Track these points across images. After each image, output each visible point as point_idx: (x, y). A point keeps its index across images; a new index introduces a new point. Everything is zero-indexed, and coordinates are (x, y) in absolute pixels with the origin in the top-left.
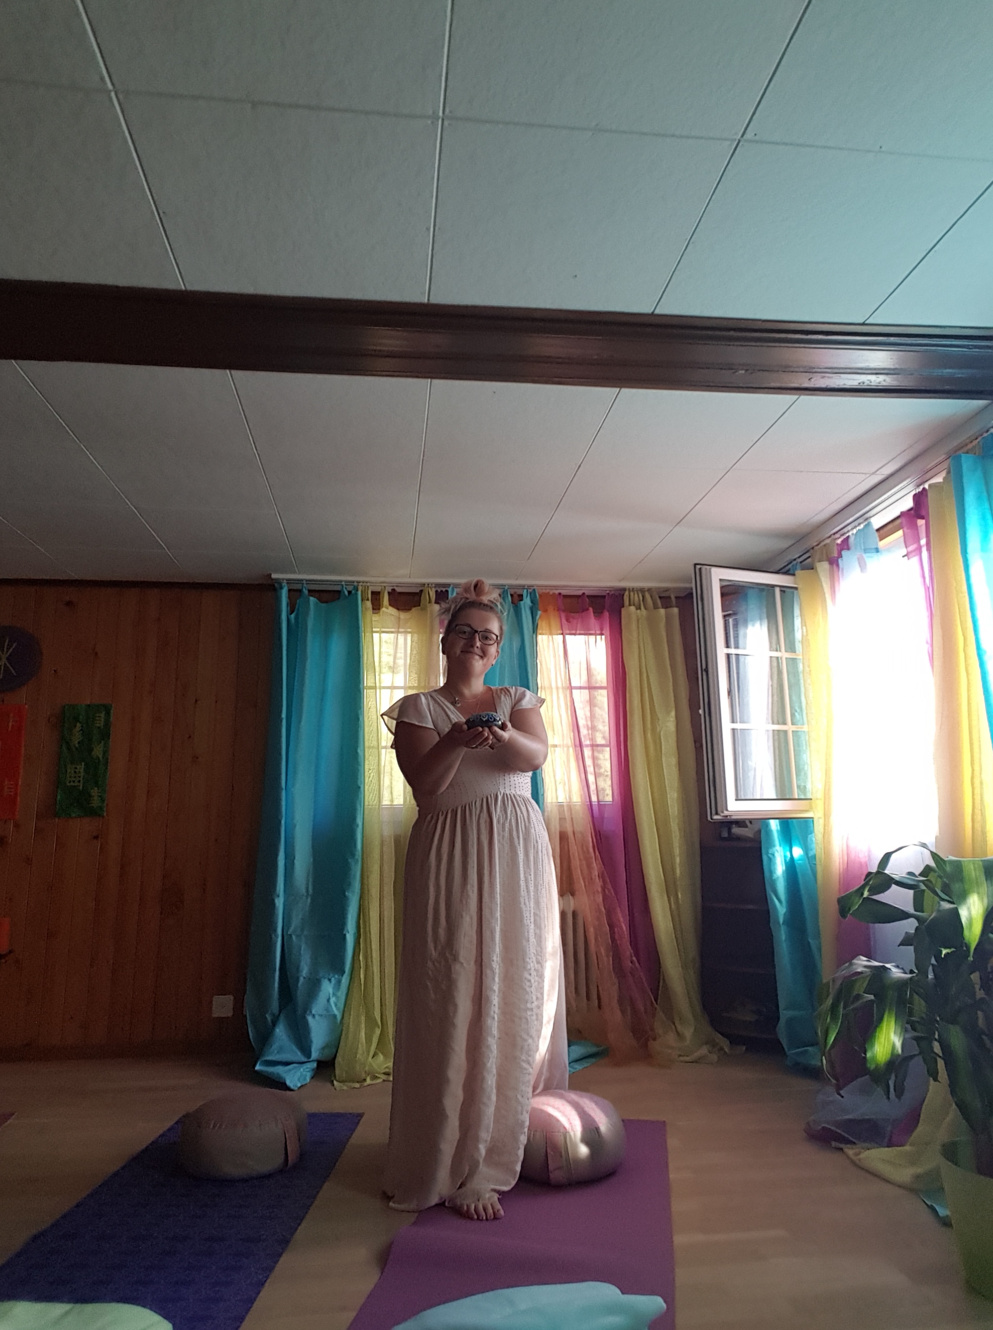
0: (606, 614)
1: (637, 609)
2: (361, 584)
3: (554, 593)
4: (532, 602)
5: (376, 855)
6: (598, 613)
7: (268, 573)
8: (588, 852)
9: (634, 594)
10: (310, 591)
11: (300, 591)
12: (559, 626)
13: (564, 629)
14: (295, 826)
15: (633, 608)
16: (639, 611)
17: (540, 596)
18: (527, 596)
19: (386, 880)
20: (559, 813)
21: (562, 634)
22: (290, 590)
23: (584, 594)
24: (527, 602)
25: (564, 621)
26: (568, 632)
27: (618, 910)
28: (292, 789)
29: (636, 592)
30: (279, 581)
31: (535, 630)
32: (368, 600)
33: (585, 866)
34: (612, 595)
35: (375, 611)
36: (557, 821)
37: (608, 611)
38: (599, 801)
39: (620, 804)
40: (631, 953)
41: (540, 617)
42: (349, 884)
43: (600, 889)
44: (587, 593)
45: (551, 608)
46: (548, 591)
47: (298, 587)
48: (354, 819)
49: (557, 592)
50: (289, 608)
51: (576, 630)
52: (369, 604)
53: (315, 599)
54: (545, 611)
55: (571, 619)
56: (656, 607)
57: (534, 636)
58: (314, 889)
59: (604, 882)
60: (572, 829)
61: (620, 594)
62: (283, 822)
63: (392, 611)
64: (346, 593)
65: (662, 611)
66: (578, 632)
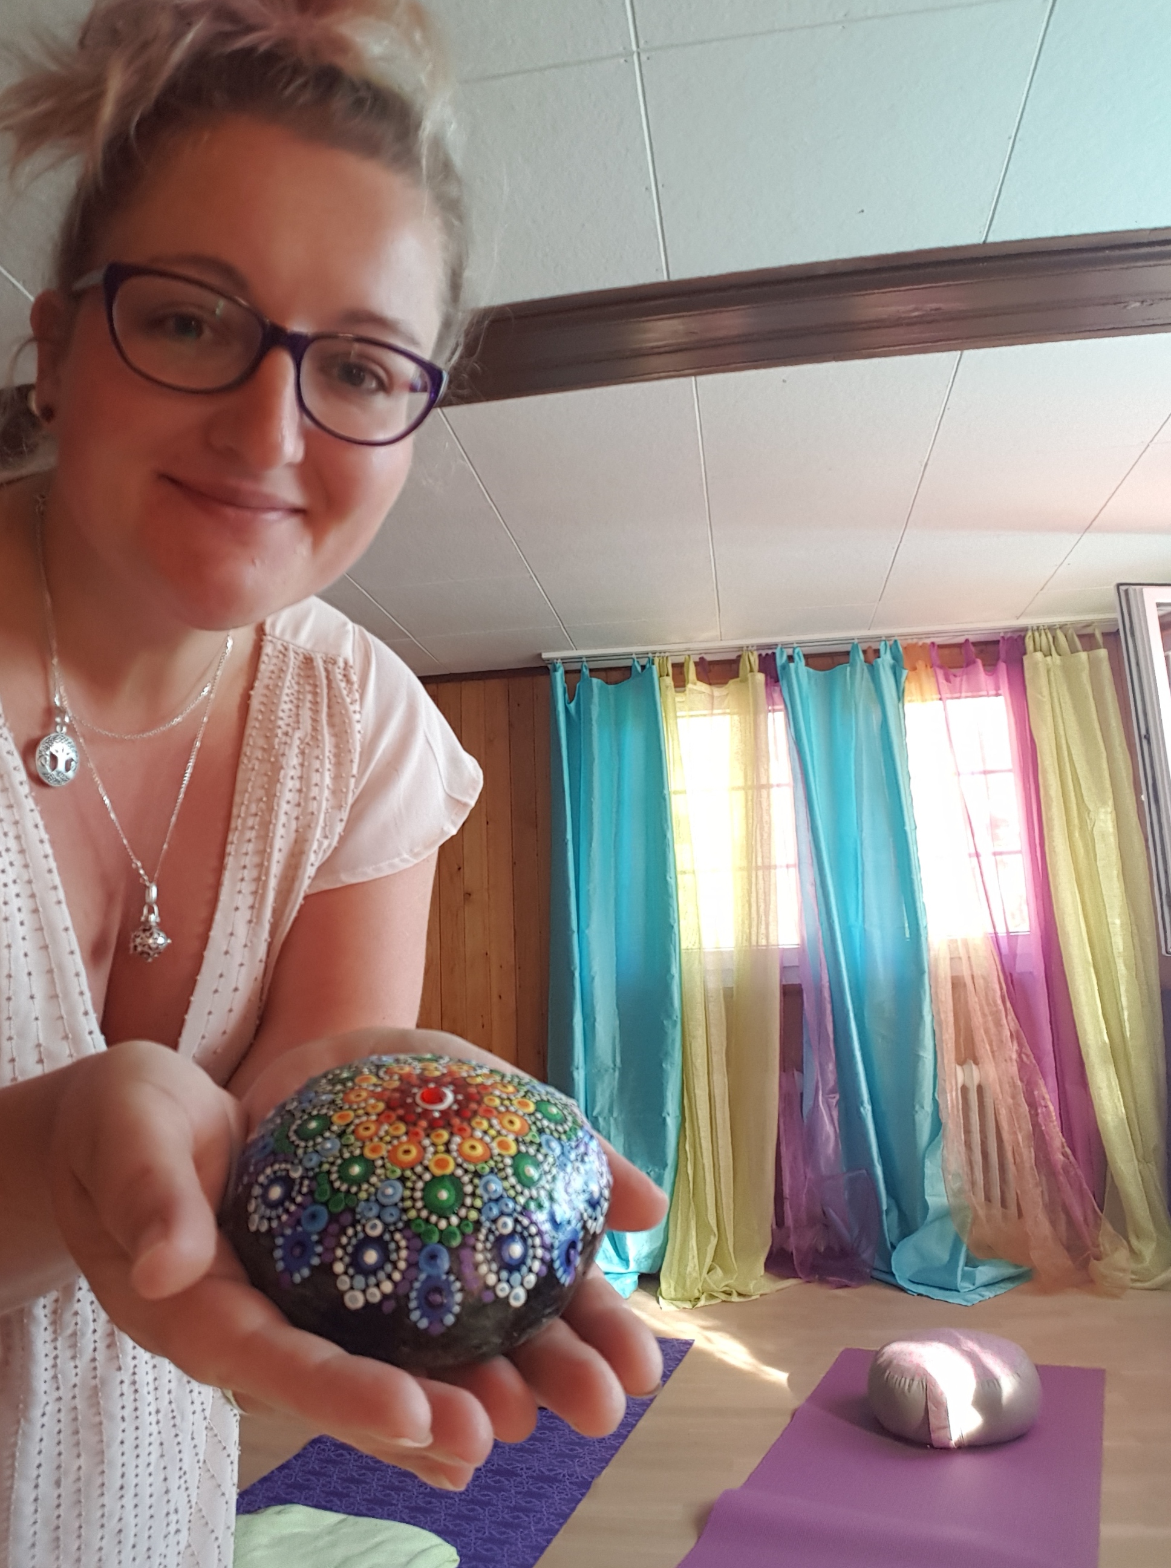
0: (1002, 667)
1: (1045, 656)
2: (657, 655)
3: (924, 644)
4: (894, 658)
5: (699, 1014)
6: (991, 666)
7: (538, 652)
8: (996, 1005)
9: (1040, 635)
10: (591, 670)
11: (579, 671)
12: (934, 688)
13: (942, 692)
14: (593, 978)
15: (1039, 655)
16: (1049, 658)
17: (905, 648)
18: (885, 653)
19: (715, 1048)
20: (951, 952)
21: (940, 699)
22: (566, 672)
23: (967, 640)
24: (886, 659)
25: (942, 680)
26: (949, 695)
27: (1041, 1082)
28: (587, 931)
29: (1043, 632)
30: (551, 661)
31: (900, 696)
32: (668, 675)
33: (991, 1025)
34: (1008, 639)
35: (678, 689)
36: (948, 962)
37: (1005, 662)
38: (1008, 932)
39: (1039, 934)
40: (1062, 1143)
41: (906, 678)
42: (666, 1054)
43: (1014, 1056)
44: (972, 639)
45: (920, 665)
46: (915, 641)
47: (577, 666)
48: (668, 969)
49: (928, 641)
50: (567, 695)
51: (960, 692)
52: (669, 681)
53: (599, 681)
54: (914, 669)
55: (952, 678)
56: (1074, 650)
57: (900, 705)
58: (622, 1061)
59: (1020, 1045)
60: (969, 973)
61: (1020, 636)
62: (577, 974)
63: (702, 687)
64: (639, 669)
65: (1083, 656)
66: (963, 694)
